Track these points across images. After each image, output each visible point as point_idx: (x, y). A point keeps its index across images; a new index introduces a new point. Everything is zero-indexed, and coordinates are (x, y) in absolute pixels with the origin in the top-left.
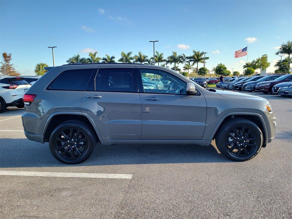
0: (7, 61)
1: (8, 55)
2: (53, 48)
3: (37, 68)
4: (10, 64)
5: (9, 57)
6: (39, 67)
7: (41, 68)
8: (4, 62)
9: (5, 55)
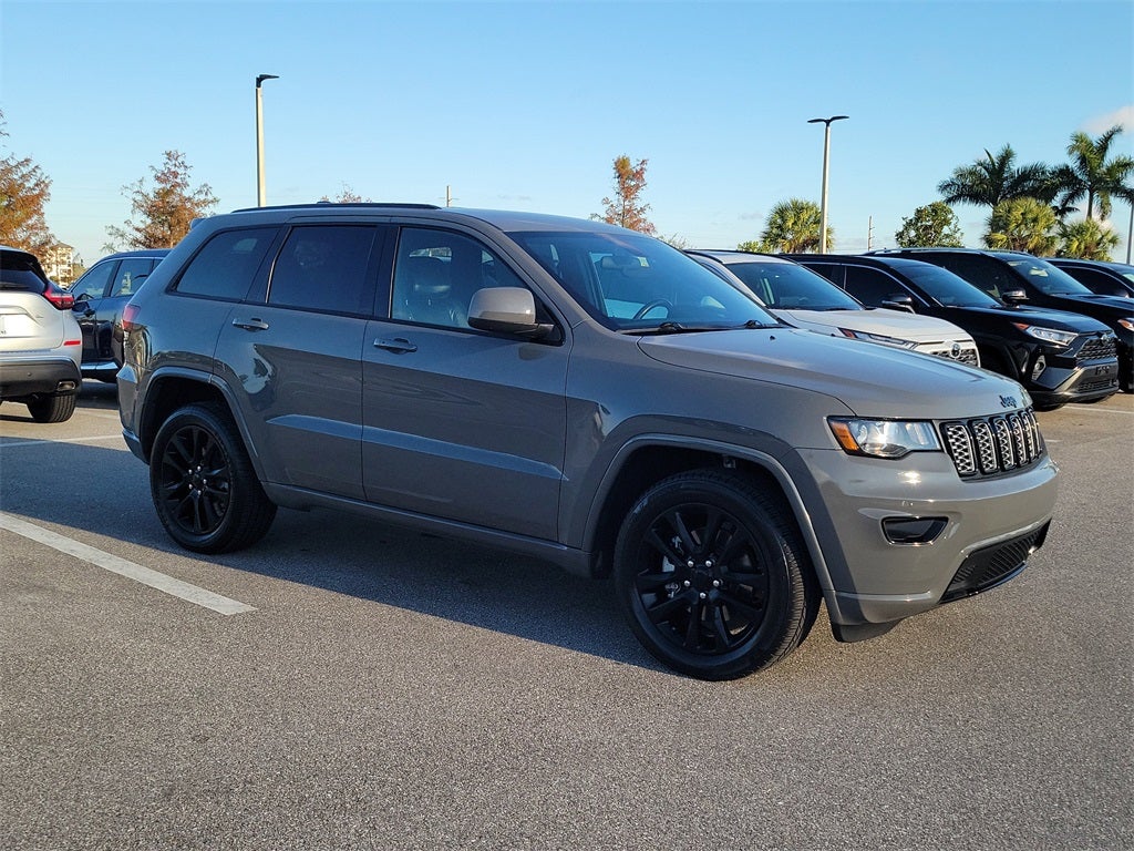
0: (627, 193)
1: (634, 165)
2: (828, 122)
3: (772, 223)
4: (638, 204)
5: (638, 175)
6: (782, 217)
7: (790, 224)
8: (615, 199)
9: (622, 169)
